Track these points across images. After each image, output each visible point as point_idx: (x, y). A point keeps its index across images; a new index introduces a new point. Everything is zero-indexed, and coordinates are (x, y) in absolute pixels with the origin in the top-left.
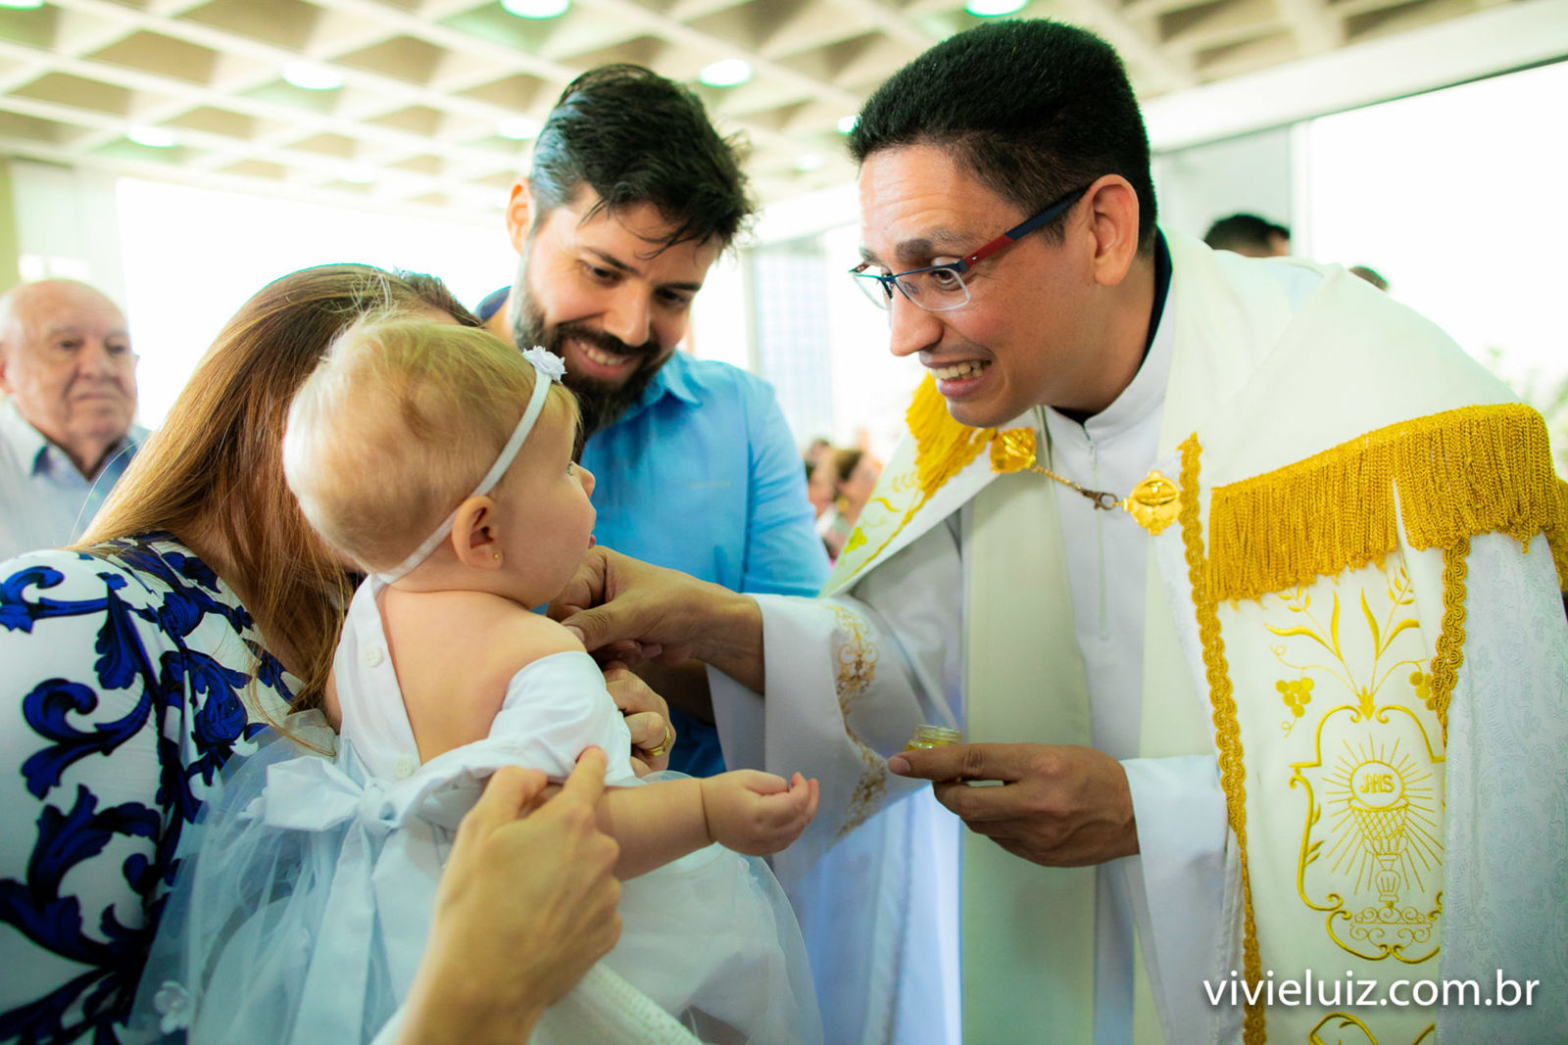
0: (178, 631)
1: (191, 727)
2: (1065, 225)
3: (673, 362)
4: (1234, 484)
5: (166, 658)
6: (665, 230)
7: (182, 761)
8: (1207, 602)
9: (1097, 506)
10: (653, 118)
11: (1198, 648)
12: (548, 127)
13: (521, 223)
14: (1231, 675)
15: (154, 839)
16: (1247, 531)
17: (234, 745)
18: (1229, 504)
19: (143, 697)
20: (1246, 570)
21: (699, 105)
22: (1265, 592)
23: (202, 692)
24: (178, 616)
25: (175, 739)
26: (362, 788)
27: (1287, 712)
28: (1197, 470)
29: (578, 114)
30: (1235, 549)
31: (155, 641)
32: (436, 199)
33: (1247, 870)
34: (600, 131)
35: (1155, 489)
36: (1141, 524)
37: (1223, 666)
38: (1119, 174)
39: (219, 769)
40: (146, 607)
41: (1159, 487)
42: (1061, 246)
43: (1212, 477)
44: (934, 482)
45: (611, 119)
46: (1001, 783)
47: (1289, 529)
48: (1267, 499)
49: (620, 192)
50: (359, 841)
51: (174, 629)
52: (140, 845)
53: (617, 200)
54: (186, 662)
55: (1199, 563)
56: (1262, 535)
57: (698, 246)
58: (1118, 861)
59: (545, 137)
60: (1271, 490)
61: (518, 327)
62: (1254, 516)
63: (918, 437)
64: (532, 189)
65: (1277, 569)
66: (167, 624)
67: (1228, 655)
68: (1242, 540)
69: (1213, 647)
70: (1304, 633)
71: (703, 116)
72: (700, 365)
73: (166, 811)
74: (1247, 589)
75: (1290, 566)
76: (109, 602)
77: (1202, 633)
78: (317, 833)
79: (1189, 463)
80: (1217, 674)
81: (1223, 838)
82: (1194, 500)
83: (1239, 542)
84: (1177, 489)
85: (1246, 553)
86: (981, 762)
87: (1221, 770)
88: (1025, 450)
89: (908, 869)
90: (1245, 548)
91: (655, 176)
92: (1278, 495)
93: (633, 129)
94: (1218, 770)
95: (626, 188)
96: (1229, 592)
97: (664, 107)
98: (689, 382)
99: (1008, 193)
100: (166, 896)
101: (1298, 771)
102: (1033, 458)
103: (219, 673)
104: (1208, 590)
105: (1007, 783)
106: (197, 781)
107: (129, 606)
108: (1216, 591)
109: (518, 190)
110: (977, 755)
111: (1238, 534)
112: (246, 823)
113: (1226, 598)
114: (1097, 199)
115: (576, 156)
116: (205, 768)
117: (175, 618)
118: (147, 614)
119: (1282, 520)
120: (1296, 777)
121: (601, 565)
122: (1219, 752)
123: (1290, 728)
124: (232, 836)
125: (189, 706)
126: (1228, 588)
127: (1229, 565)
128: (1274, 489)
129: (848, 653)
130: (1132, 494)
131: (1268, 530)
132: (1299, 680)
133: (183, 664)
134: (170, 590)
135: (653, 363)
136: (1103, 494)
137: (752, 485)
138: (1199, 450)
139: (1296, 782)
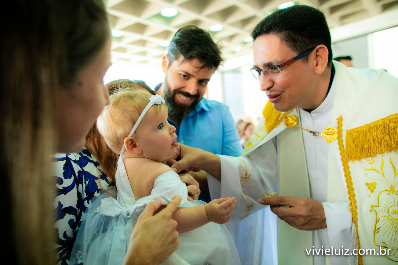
0: (82, 166)
1: (84, 189)
2: (309, 58)
3: (203, 100)
4: (352, 129)
5: (79, 172)
6: (201, 65)
7: (82, 197)
8: (345, 161)
9: (314, 135)
10: (198, 38)
11: (343, 173)
12: (172, 41)
13: (165, 66)
14: (352, 181)
15: (76, 216)
16: (356, 142)
17: (95, 194)
18: (351, 135)
19: (74, 181)
20: (356, 152)
21: (209, 35)
22: (361, 158)
23: (87, 181)
24: (82, 162)
25: (81, 192)
26: (122, 207)
27: (369, 191)
28: (342, 125)
29: (179, 38)
30: (353, 147)
31: (77, 168)
32: (145, 62)
33: (358, 234)
34: (184, 41)
35: (330, 131)
36: (326, 140)
37: (350, 178)
38: (323, 44)
39: (91, 200)
40: (75, 160)
41: (331, 130)
42: (307, 63)
43: (346, 127)
44: (270, 129)
45: (187, 38)
46: (289, 207)
47: (368, 141)
48: (362, 133)
49: (190, 56)
50: (122, 220)
51: (81, 165)
52: (72, 217)
53: (189, 58)
54: (83, 173)
55: (343, 150)
56: (361, 143)
57: (209, 69)
58: (321, 230)
59: (171, 44)
60: (363, 131)
61: (164, 91)
62: (358, 138)
63: (265, 117)
64: (168, 57)
65: (365, 152)
66: (79, 164)
67: (351, 175)
68: (355, 144)
69: (347, 173)
70: (373, 170)
71: (210, 37)
72: (210, 101)
73: (78, 209)
74: (356, 157)
75: (369, 151)
76: (66, 158)
77: (344, 169)
78: (113, 217)
79: (339, 124)
80: (348, 180)
81: (351, 225)
82: (341, 133)
83: (354, 145)
84: (336, 130)
85: (356, 148)
86: (283, 201)
87: (350, 207)
88: (294, 121)
89: (263, 231)
90: (356, 146)
91: (198, 52)
92: (365, 132)
93: (193, 40)
94: (349, 207)
95: (191, 55)
96: (351, 158)
97: (200, 35)
98: (207, 106)
99: (294, 49)
100: (78, 230)
101: (372, 208)
102: (296, 123)
103: (91, 176)
104: (346, 158)
105: (290, 207)
106: (86, 202)
107: (71, 159)
108: (348, 158)
109: (164, 58)
110: (282, 199)
111: (354, 142)
112: (96, 213)
113: (350, 160)
114: (317, 51)
115: (178, 48)
116: (88, 199)
117: (81, 163)
118: (75, 161)
119: (366, 139)
120: (372, 209)
121: (179, 148)
122: (349, 202)
123: (370, 196)
124: (93, 216)
125: (84, 184)
126: (351, 157)
127: (351, 151)
128: (364, 130)
129: (243, 171)
130: (324, 132)
131: (362, 141)
132: (372, 183)
133: (83, 174)
134: (80, 156)
135: (198, 100)
136: (315, 132)
137: (224, 132)
138: (342, 120)
139: (372, 211)
